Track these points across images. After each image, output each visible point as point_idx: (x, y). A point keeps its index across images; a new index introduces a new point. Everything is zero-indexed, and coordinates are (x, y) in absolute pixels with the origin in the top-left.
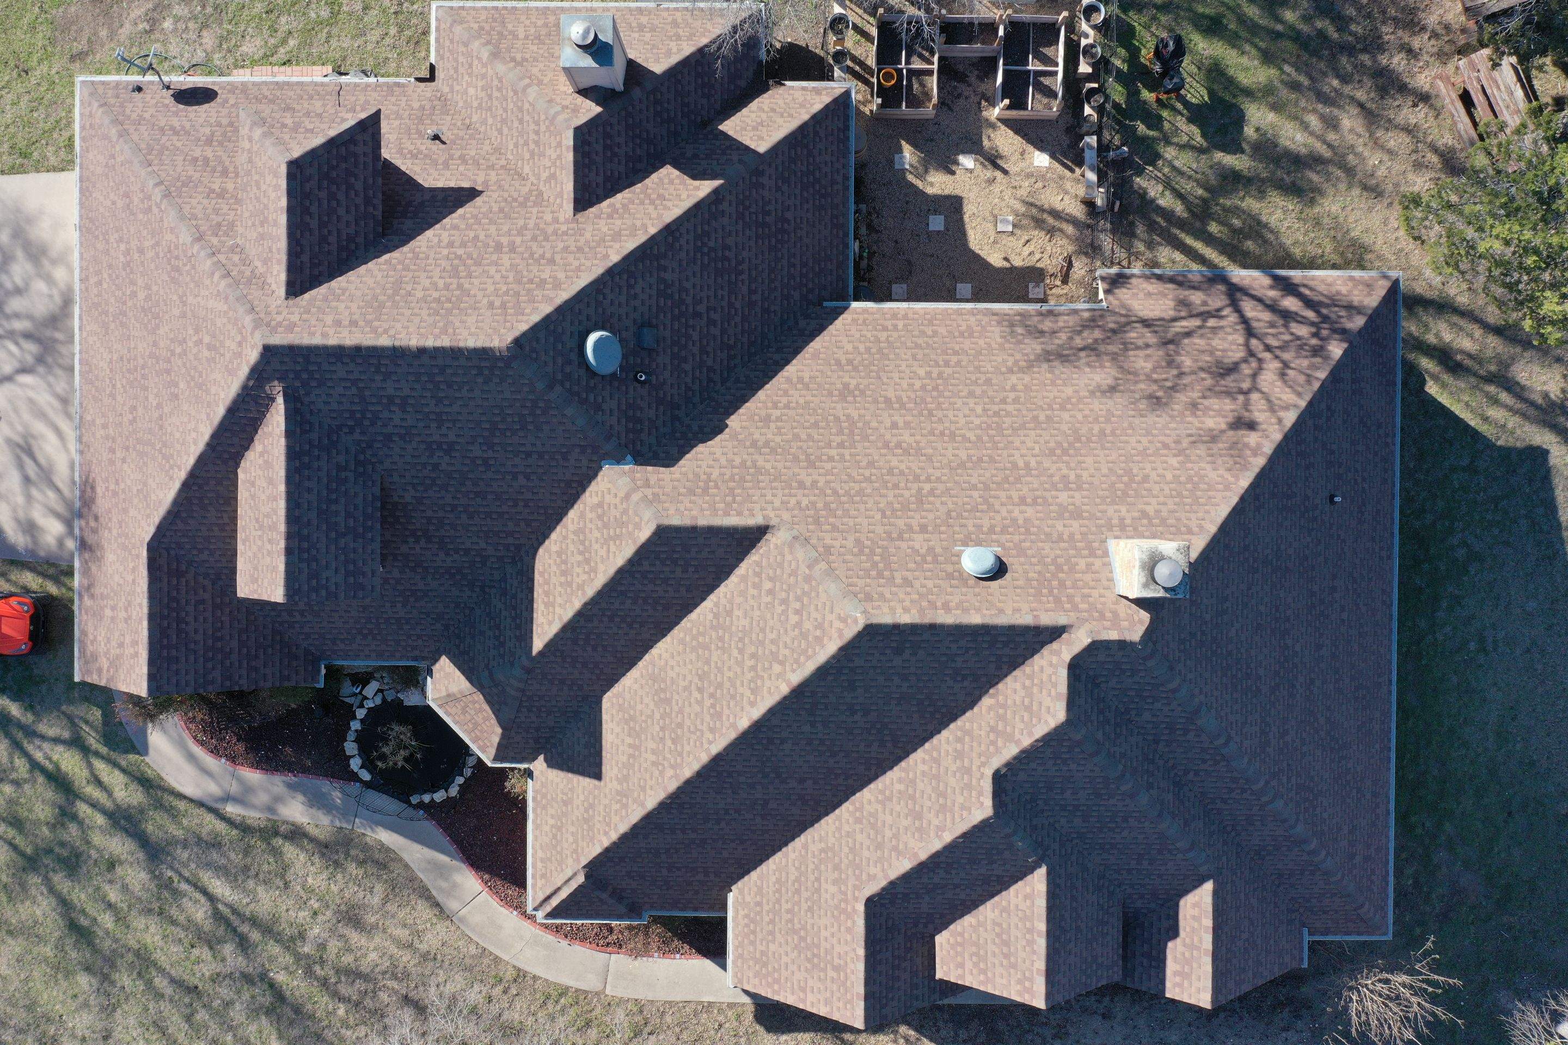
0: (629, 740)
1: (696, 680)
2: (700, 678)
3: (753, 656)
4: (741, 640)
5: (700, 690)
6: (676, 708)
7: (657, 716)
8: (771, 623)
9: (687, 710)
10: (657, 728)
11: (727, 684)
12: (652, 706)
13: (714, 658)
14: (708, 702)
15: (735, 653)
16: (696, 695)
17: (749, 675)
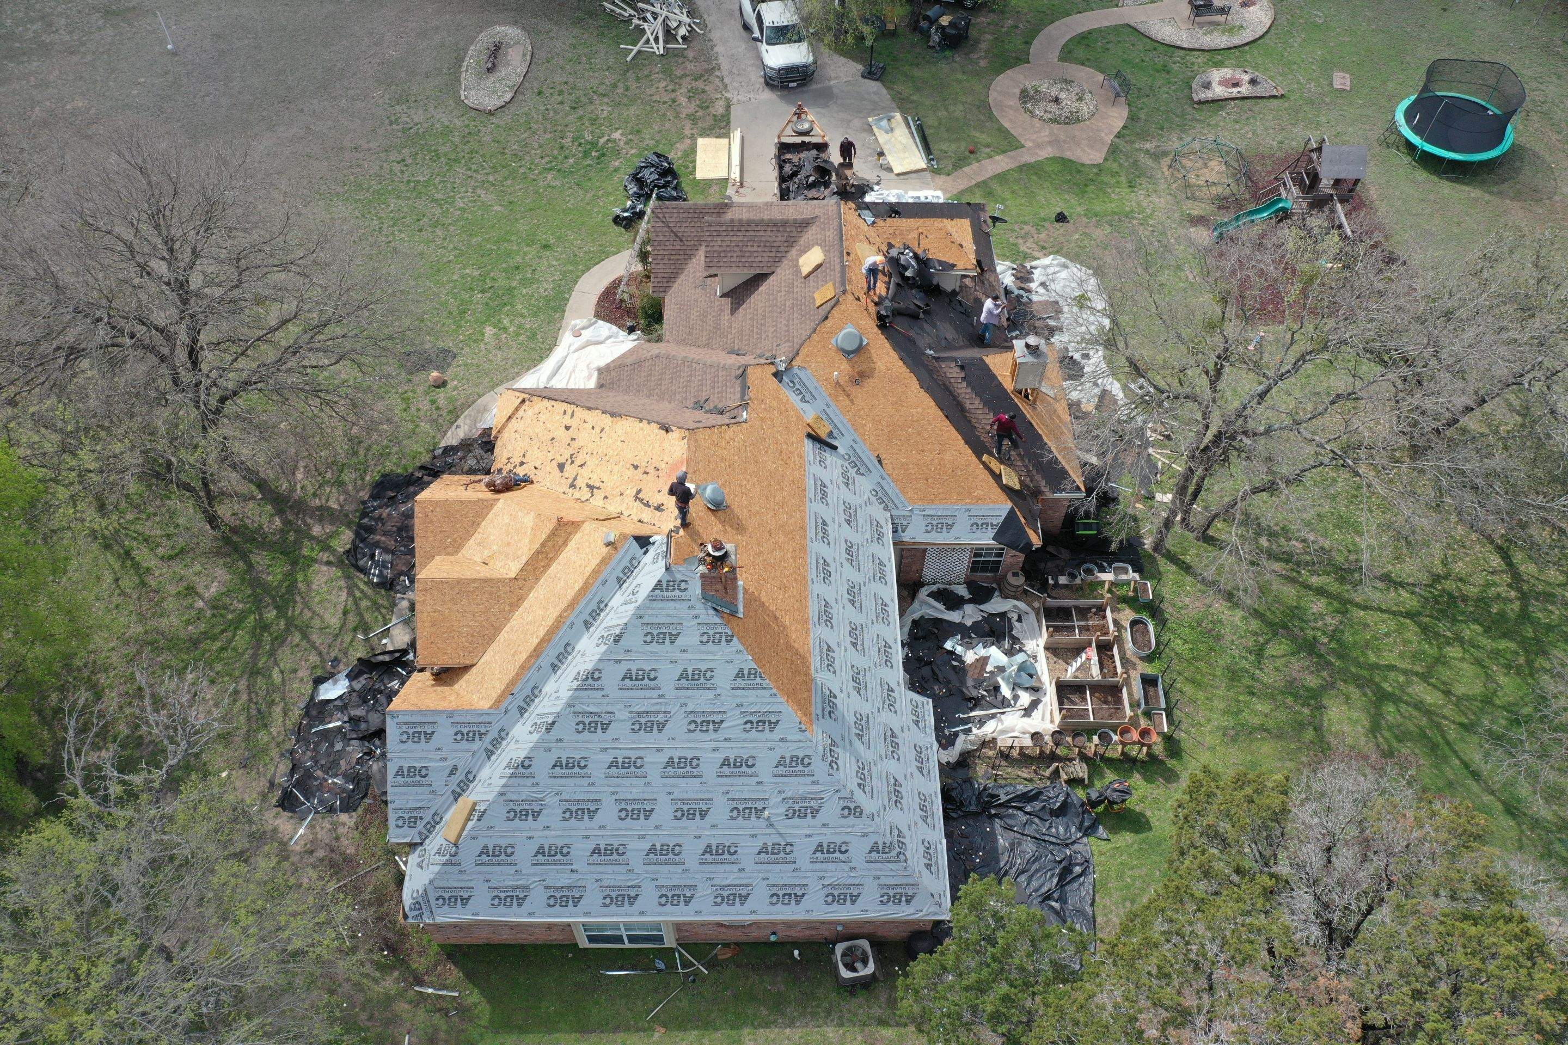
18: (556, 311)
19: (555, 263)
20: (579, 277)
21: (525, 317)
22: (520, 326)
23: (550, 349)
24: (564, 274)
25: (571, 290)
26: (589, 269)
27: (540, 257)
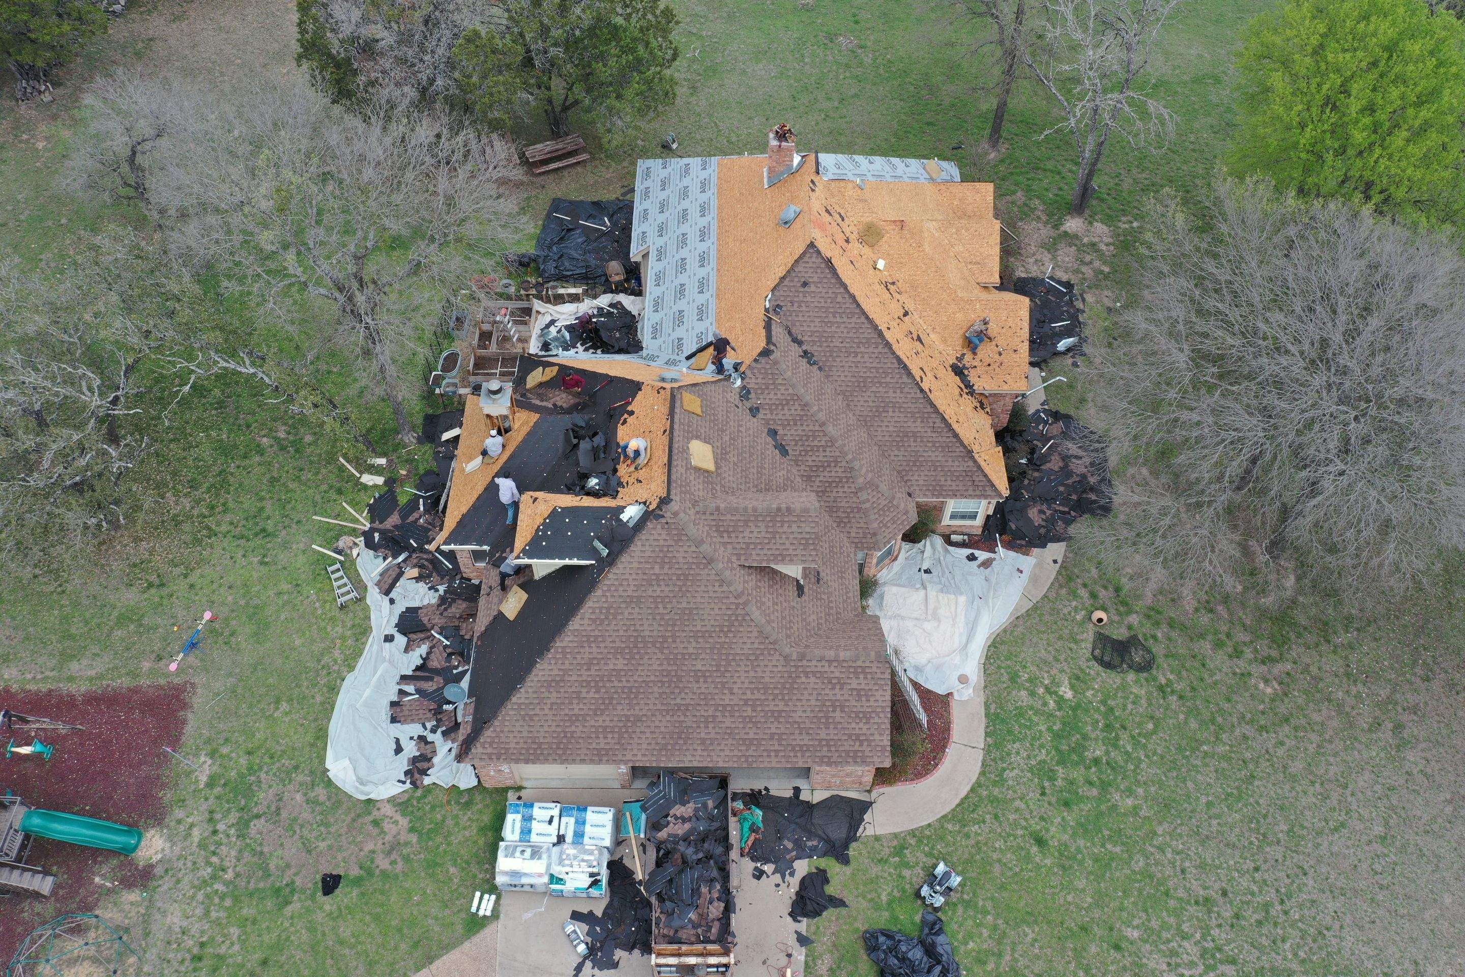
0: (891, 414)
1: (851, 358)
2: (850, 353)
3: (834, 314)
4: (826, 323)
5: (856, 354)
6: (868, 374)
7: (874, 389)
8: (816, 304)
9: (868, 365)
10: (881, 389)
11: (851, 335)
12: (869, 394)
13: (838, 344)
14: (863, 349)
15: (833, 329)
16: (858, 359)
17: (845, 319)
18: (997, 715)
19: (1017, 803)
20: (983, 773)
21: (1032, 708)
22: (1032, 694)
23: (987, 658)
24: (1001, 780)
25: (987, 750)
26: (972, 790)
27: (1042, 818)
